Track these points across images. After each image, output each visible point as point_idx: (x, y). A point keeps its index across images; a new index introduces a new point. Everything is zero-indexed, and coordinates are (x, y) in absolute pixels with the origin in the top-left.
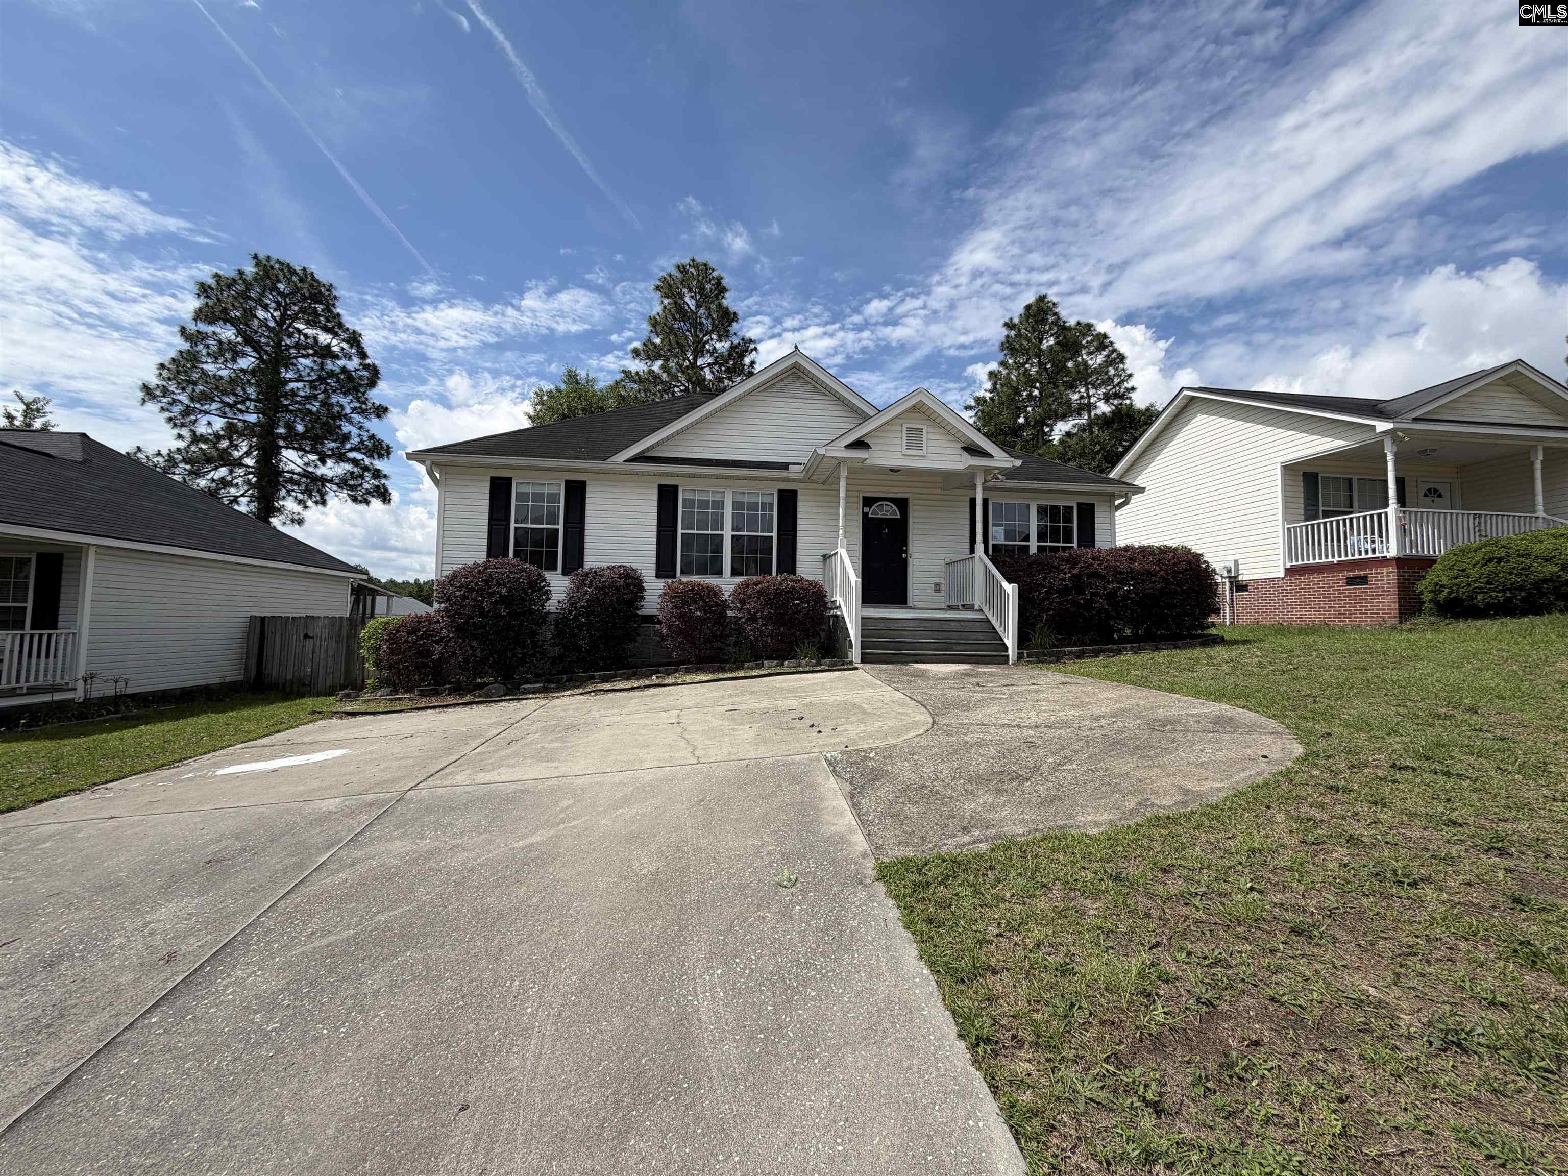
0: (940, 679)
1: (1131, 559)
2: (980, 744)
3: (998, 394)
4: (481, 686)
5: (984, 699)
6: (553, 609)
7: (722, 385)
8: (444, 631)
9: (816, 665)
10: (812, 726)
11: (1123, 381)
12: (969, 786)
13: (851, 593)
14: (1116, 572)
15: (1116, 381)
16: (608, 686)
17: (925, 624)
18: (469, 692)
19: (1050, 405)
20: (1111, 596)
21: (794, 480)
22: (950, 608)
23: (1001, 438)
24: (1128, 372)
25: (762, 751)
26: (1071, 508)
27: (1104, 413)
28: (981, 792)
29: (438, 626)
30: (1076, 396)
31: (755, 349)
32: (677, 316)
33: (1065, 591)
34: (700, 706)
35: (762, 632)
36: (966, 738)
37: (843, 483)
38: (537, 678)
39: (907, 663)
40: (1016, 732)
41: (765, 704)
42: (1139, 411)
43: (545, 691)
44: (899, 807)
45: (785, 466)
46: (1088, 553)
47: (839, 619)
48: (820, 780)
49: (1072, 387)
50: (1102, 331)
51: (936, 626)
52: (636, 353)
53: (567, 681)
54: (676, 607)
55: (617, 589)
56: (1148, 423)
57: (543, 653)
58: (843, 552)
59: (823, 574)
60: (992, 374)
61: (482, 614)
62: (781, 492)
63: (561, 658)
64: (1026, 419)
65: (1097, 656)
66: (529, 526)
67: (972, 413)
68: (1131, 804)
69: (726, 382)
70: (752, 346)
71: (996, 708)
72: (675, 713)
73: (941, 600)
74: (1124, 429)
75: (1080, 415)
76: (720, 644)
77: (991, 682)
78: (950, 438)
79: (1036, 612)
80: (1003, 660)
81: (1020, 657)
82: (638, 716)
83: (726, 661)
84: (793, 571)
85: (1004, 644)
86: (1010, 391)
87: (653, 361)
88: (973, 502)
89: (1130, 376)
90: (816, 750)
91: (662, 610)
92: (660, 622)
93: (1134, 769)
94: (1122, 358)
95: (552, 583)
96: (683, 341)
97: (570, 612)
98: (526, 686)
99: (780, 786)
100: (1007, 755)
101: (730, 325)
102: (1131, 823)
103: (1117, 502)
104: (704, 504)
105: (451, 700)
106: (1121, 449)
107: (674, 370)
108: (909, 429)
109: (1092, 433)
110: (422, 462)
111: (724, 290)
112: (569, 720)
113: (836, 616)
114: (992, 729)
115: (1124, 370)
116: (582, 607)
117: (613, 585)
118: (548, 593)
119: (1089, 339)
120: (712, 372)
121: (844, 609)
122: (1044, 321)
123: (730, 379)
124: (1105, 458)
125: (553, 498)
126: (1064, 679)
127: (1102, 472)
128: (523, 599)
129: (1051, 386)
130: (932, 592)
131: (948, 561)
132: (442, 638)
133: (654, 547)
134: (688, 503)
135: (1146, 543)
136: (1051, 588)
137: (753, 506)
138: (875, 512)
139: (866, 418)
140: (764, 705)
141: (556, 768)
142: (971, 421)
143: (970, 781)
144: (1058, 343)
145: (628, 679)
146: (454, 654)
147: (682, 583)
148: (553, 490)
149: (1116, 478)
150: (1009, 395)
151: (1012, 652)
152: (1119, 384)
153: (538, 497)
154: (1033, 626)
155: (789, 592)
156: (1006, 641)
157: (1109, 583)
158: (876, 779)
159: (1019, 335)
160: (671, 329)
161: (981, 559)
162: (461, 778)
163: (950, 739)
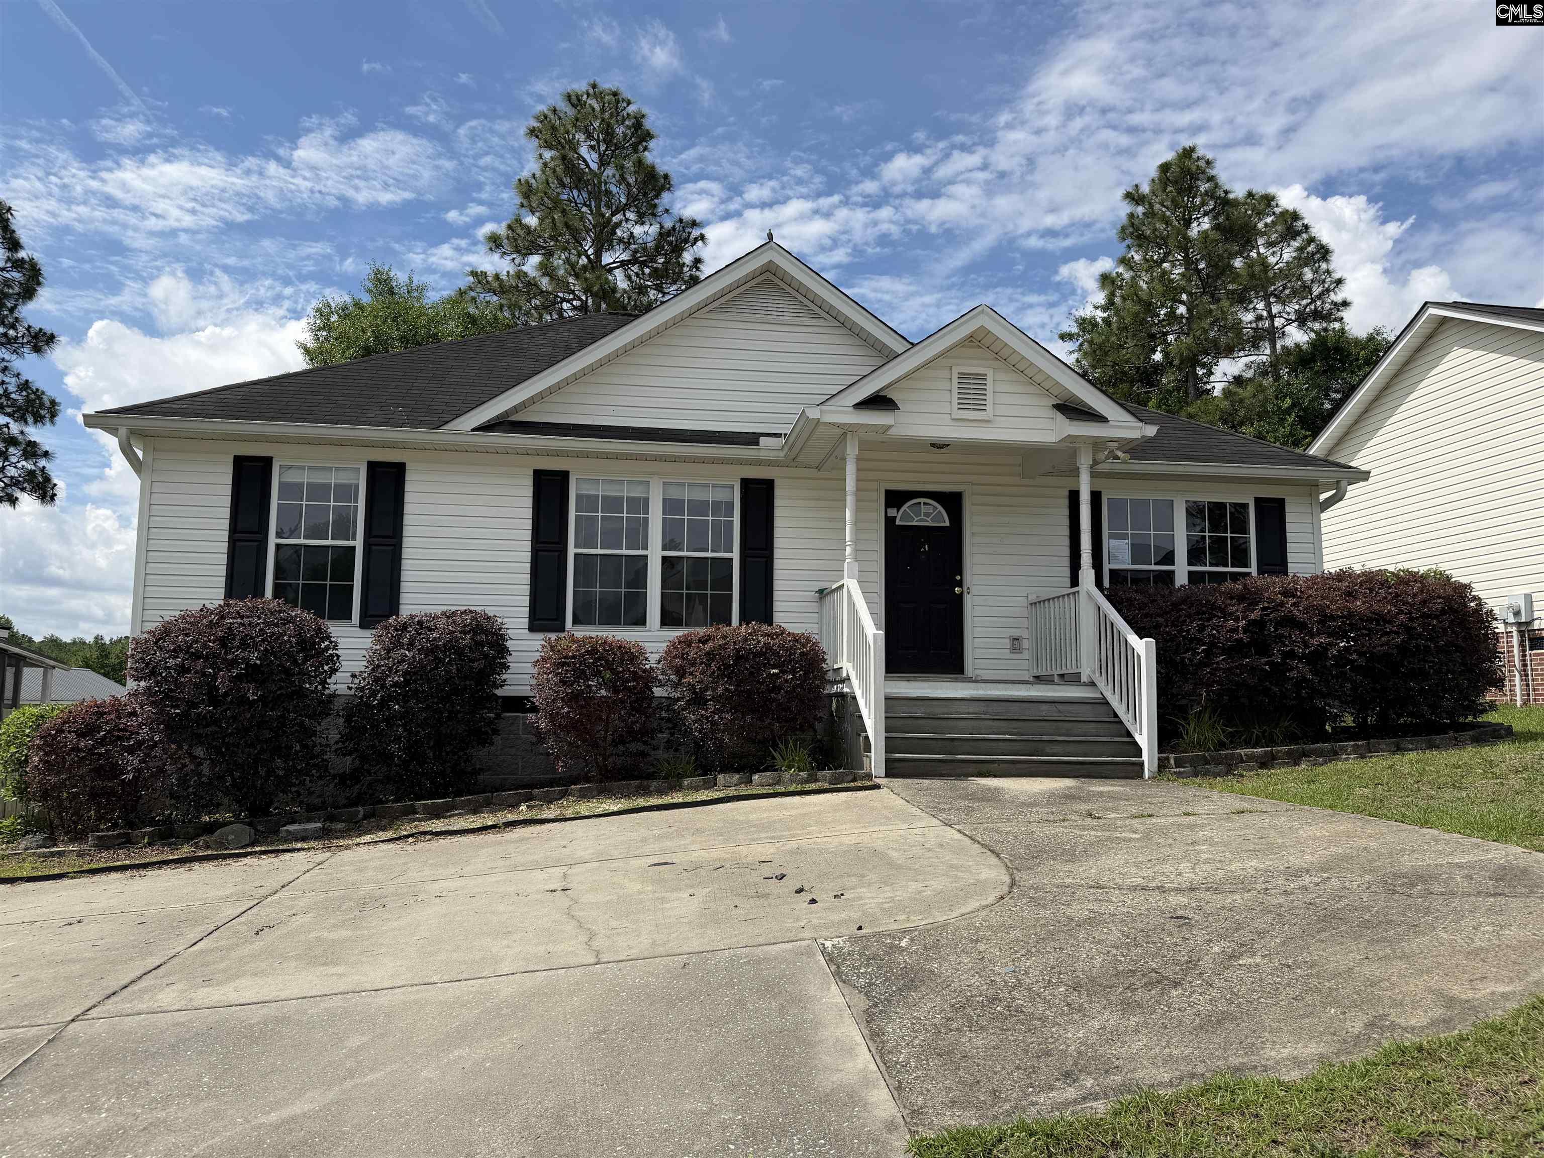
0: (1023, 804)
1: (1349, 594)
2: (1093, 921)
3: (1117, 313)
4: (210, 829)
5: (1099, 841)
6: (342, 689)
7: (645, 299)
8: (145, 729)
9: (807, 781)
10: (800, 891)
11: (1328, 290)
12: (1073, 997)
13: (866, 654)
14: (1325, 618)
15: (1317, 290)
16: (438, 825)
17: (996, 707)
18: (188, 838)
19: (1205, 331)
20: (1317, 657)
21: (769, 463)
22: (1039, 679)
23: (1124, 386)
24: (1337, 276)
25: (711, 938)
26: (1245, 506)
27: (1297, 345)
28: (1097, 1007)
29: (133, 722)
30: (1249, 317)
31: (702, 237)
32: (567, 180)
33: (1236, 649)
34: (603, 858)
35: (713, 723)
36: (1069, 911)
37: (851, 470)
38: (311, 811)
39: (967, 775)
40: (1155, 899)
41: (719, 852)
42: (1357, 341)
43: (325, 835)
44: (952, 1037)
45: (751, 439)
46: (1274, 584)
47: (847, 701)
48: (812, 990)
49: (1242, 299)
50: (1290, 208)
51: (1014, 711)
52: (495, 242)
53: (365, 817)
54: (564, 682)
55: (460, 652)
56: (1372, 362)
57: (324, 767)
58: (852, 585)
59: (820, 623)
60: (1106, 280)
61: (214, 699)
62: (746, 484)
63: (354, 776)
64: (1166, 354)
65: (1296, 763)
66: (302, 541)
67: (1071, 346)
68: (1356, 1025)
69: (653, 294)
70: (695, 233)
71: (1120, 858)
72: (558, 872)
73: (1023, 666)
74: (1330, 371)
75: (1256, 346)
76: (640, 746)
77: (1114, 810)
78: (1031, 389)
79: (1188, 687)
80: (1134, 771)
81: (1162, 765)
82: (493, 879)
83: (651, 776)
84: (768, 618)
85: (1135, 743)
86: (1137, 308)
87: (525, 256)
88: (1074, 497)
89: (1339, 282)
90: (806, 934)
91: (539, 687)
92: (534, 709)
93: (1360, 964)
94: (1324, 252)
95: (342, 643)
96: (577, 224)
97: (373, 694)
98: (291, 828)
99: (741, 1002)
100: (1141, 939)
101: (657, 196)
102: (1357, 1058)
103: (1323, 497)
104: (613, 503)
105: (153, 855)
106: (1328, 406)
107: (561, 272)
108: (962, 376)
109: (1277, 378)
110: (113, 431)
111: (648, 136)
112: (368, 888)
113: (842, 696)
114: (1115, 895)
115: (1328, 272)
116: (396, 684)
117: (452, 646)
118: (333, 660)
119: (1269, 220)
120: (629, 277)
121: (855, 682)
122: (1191, 190)
123: (659, 288)
124: (1303, 421)
125: (346, 492)
126: (1239, 805)
127: (1296, 444)
128: (287, 672)
129: (1206, 298)
130: (1006, 653)
131: (1033, 598)
132: (140, 744)
133: (527, 579)
134: (588, 503)
135: (1374, 565)
136: (1212, 645)
137: (699, 507)
138: (906, 516)
139: (892, 357)
140: (715, 854)
141: (341, 976)
142: (1071, 360)
143: (1076, 987)
144: (1216, 227)
145: (475, 812)
146: (161, 770)
147: (573, 640)
148: (344, 478)
149: (1321, 455)
150: (1136, 315)
151: (1149, 755)
152: (1319, 297)
153: (319, 491)
154: (1183, 711)
155: (761, 654)
156: (1137, 738)
157: (1312, 636)
158: (911, 986)
159: (1150, 214)
160: (557, 202)
161: (1090, 596)
162: (167, 997)
163: (1042, 912)
